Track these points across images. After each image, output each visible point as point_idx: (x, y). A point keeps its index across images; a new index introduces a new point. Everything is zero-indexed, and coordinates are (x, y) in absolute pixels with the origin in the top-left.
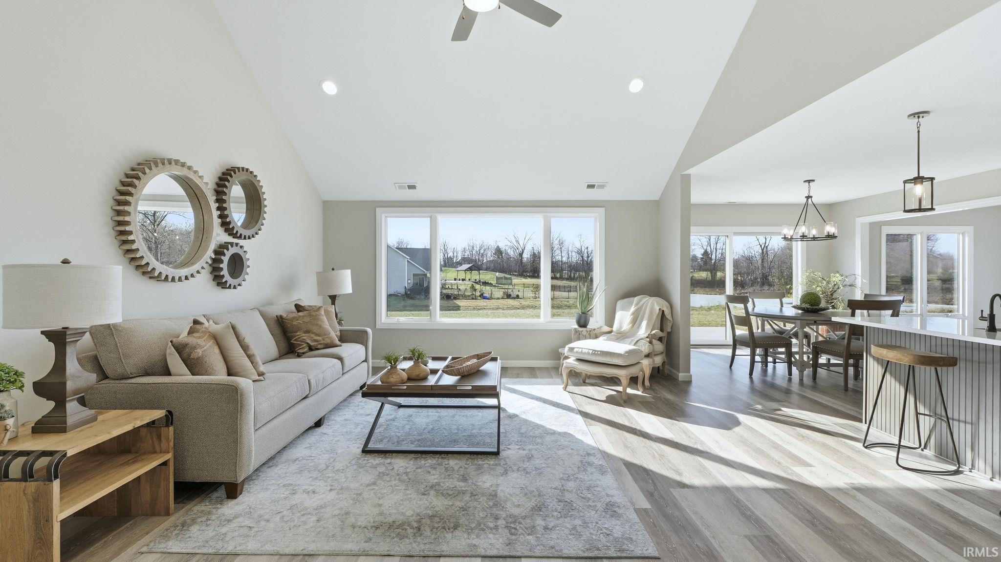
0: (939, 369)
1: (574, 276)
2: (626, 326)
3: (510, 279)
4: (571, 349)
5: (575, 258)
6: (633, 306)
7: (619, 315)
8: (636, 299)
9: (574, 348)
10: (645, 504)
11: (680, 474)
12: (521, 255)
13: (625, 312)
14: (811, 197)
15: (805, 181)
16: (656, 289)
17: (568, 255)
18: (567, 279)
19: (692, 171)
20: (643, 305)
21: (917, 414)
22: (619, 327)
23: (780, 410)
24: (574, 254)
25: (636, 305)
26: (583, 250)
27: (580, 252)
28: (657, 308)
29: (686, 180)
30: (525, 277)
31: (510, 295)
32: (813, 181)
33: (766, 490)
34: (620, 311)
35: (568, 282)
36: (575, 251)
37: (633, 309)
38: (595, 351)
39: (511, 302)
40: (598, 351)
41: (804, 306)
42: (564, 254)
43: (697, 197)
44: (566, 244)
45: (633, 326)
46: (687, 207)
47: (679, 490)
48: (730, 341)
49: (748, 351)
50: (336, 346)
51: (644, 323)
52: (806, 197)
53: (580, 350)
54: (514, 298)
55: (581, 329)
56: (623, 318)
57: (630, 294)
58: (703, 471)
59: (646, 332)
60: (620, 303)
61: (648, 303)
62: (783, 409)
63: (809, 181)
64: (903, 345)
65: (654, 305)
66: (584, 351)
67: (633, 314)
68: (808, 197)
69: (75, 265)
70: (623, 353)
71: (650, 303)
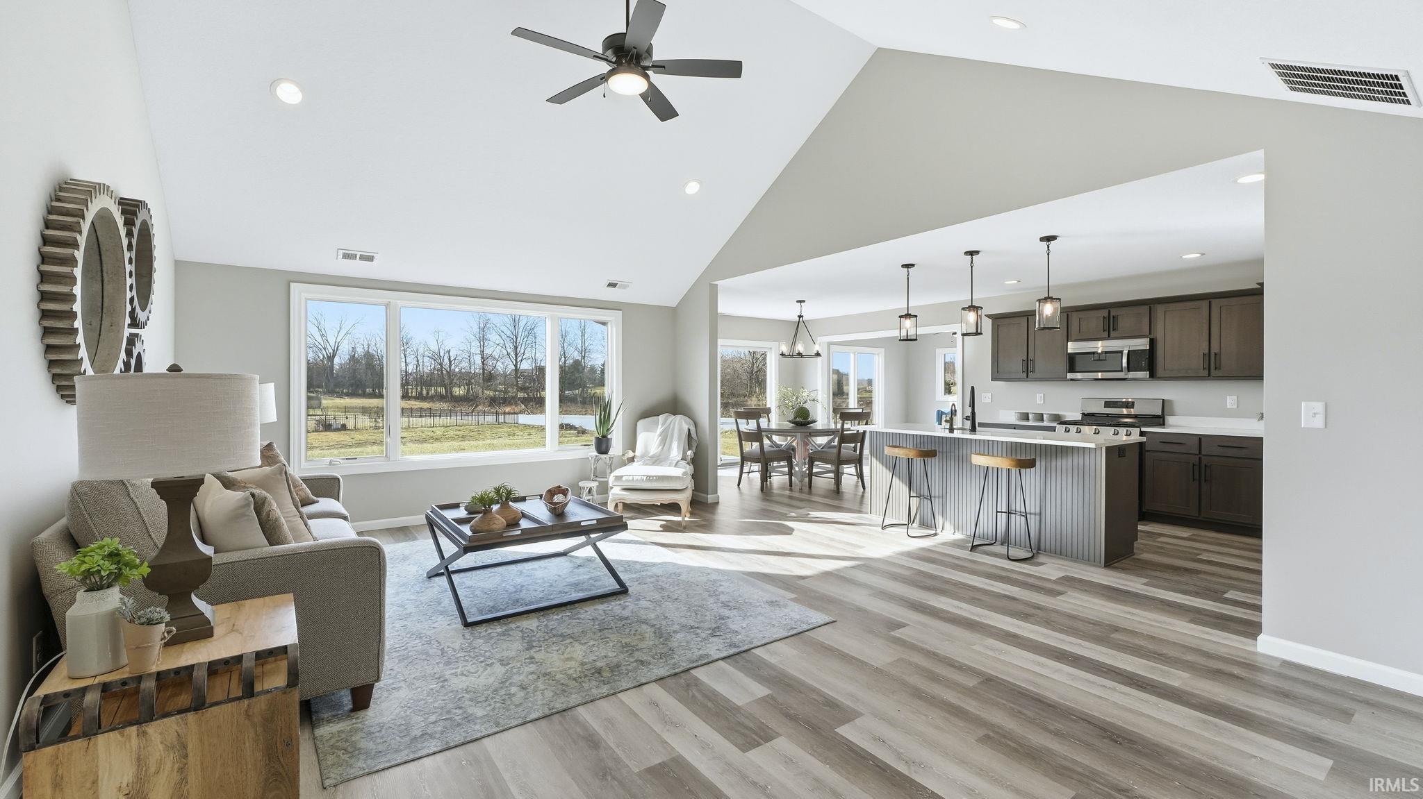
0: (926, 459)
1: (428, 393)
2: (654, 449)
3: (319, 400)
4: (619, 478)
5: (428, 366)
6: (660, 426)
7: (641, 438)
8: (661, 418)
9: (622, 477)
10: (793, 596)
11: (792, 572)
12: (331, 358)
13: (650, 433)
14: (802, 317)
15: (797, 301)
16: (674, 406)
17: (418, 361)
18: (416, 398)
19: (720, 283)
20: (670, 423)
21: (910, 497)
22: (644, 451)
23: (809, 514)
24: (426, 359)
25: (663, 425)
26: (442, 354)
27: (436, 358)
28: (686, 427)
29: (714, 291)
30: (341, 396)
31: (330, 425)
32: (804, 301)
33: (853, 567)
34: (641, 432)
35: (417, 403)
36: (430, 355)
37: (660, 429)
38: (650, 477)
39: (333, 436)
40: (653, 477)
41: (798, 419)
42: (411, 359)
43: (724, 307)
44: (414, 344)
45: (663, 448)
46: (714, 316)
47: (803, 581)
48: (738, 458)
49: (756, 467)
50: (314, 502)
51: (675, 445)
52: (798, 316)
53: (631, 478)
54: (337, 430)
55: (603, 456)
56: (649, 438)
57: (651, 412)
58: (803, 566)
59: (679, 453)
60: (641, 424)
61: (675, 423)
62: (810, 513)
63: (801, 302)
64: (901, 445)
65: (680, 424)
66: (635, 478)
67: (660, 435)
68: (800, 317)
69: (187, 374)
70: (681, 475)
71: (677, 421)
